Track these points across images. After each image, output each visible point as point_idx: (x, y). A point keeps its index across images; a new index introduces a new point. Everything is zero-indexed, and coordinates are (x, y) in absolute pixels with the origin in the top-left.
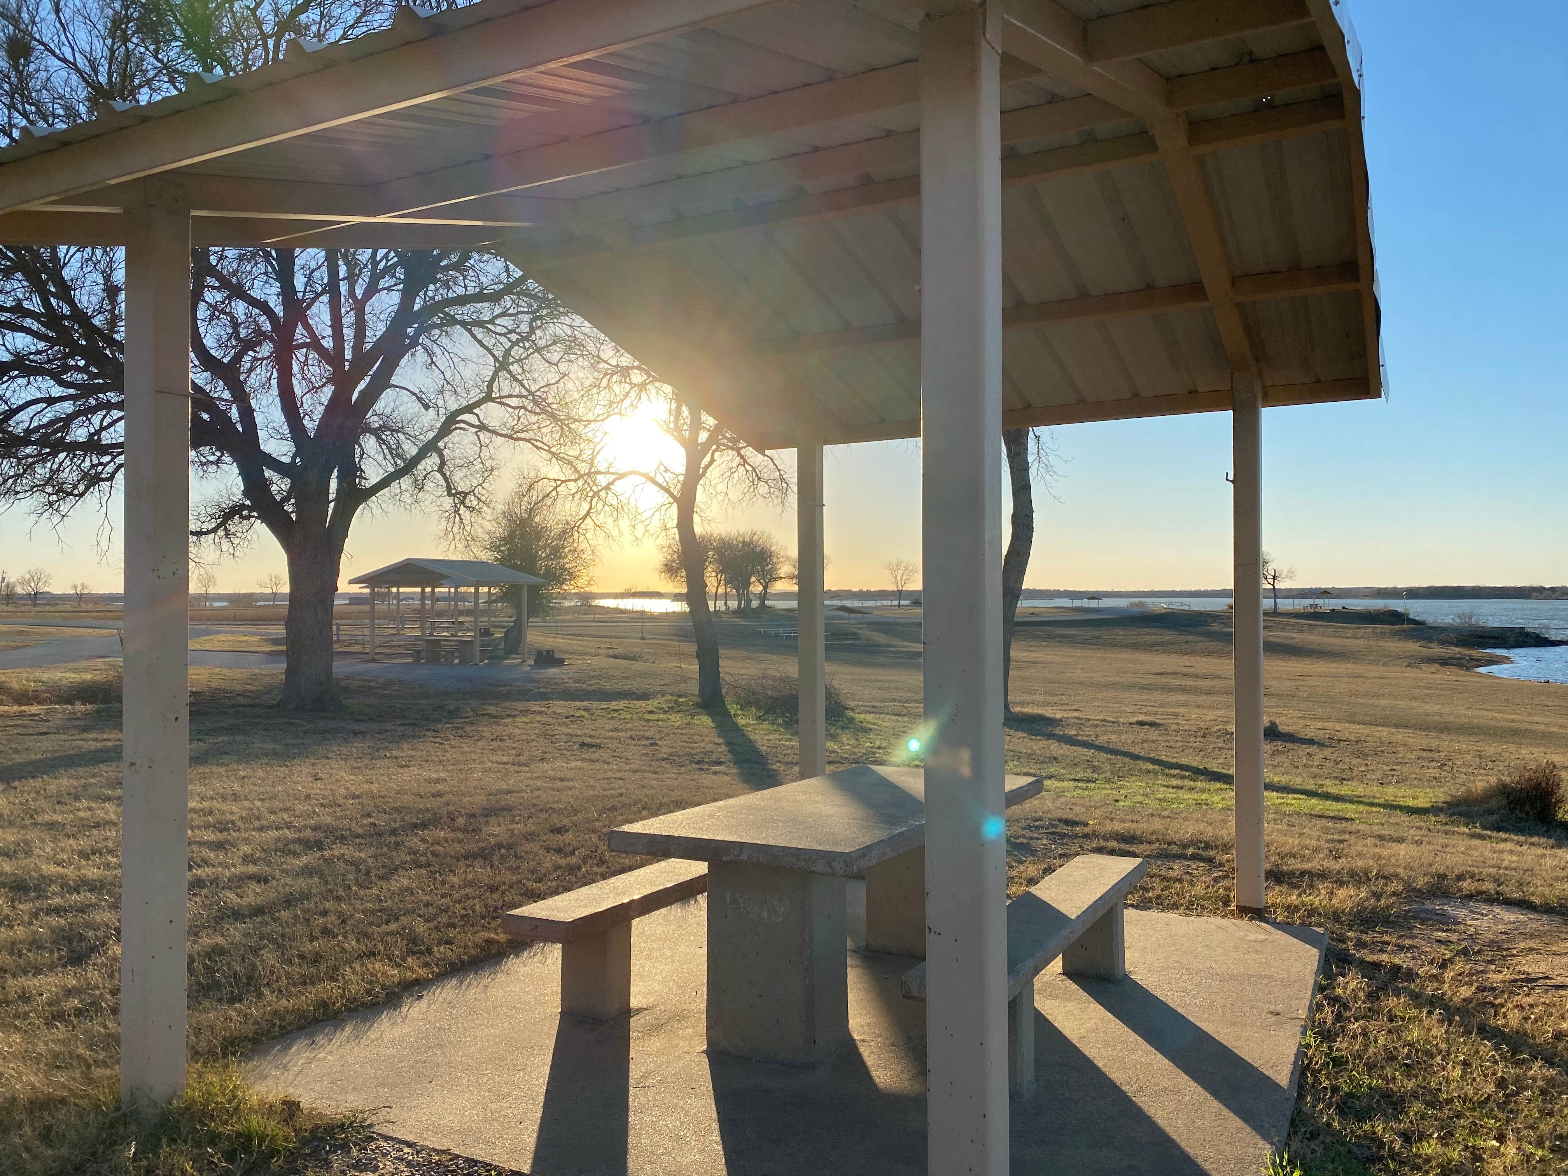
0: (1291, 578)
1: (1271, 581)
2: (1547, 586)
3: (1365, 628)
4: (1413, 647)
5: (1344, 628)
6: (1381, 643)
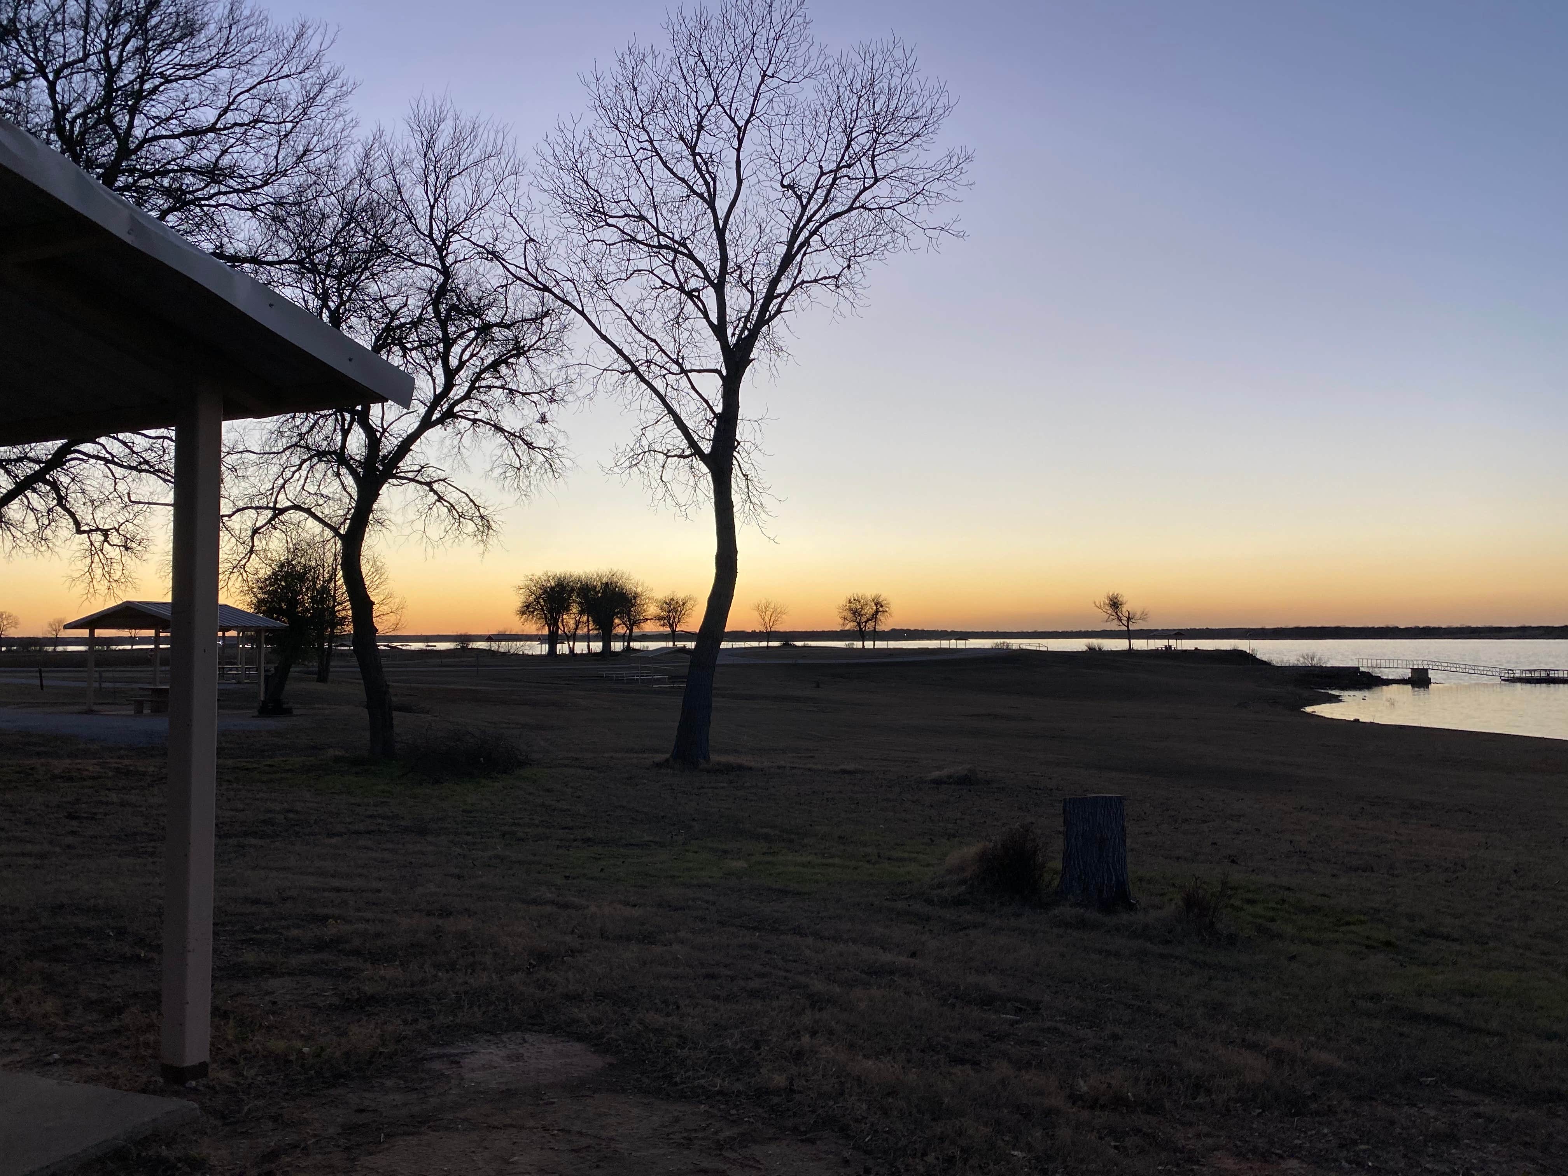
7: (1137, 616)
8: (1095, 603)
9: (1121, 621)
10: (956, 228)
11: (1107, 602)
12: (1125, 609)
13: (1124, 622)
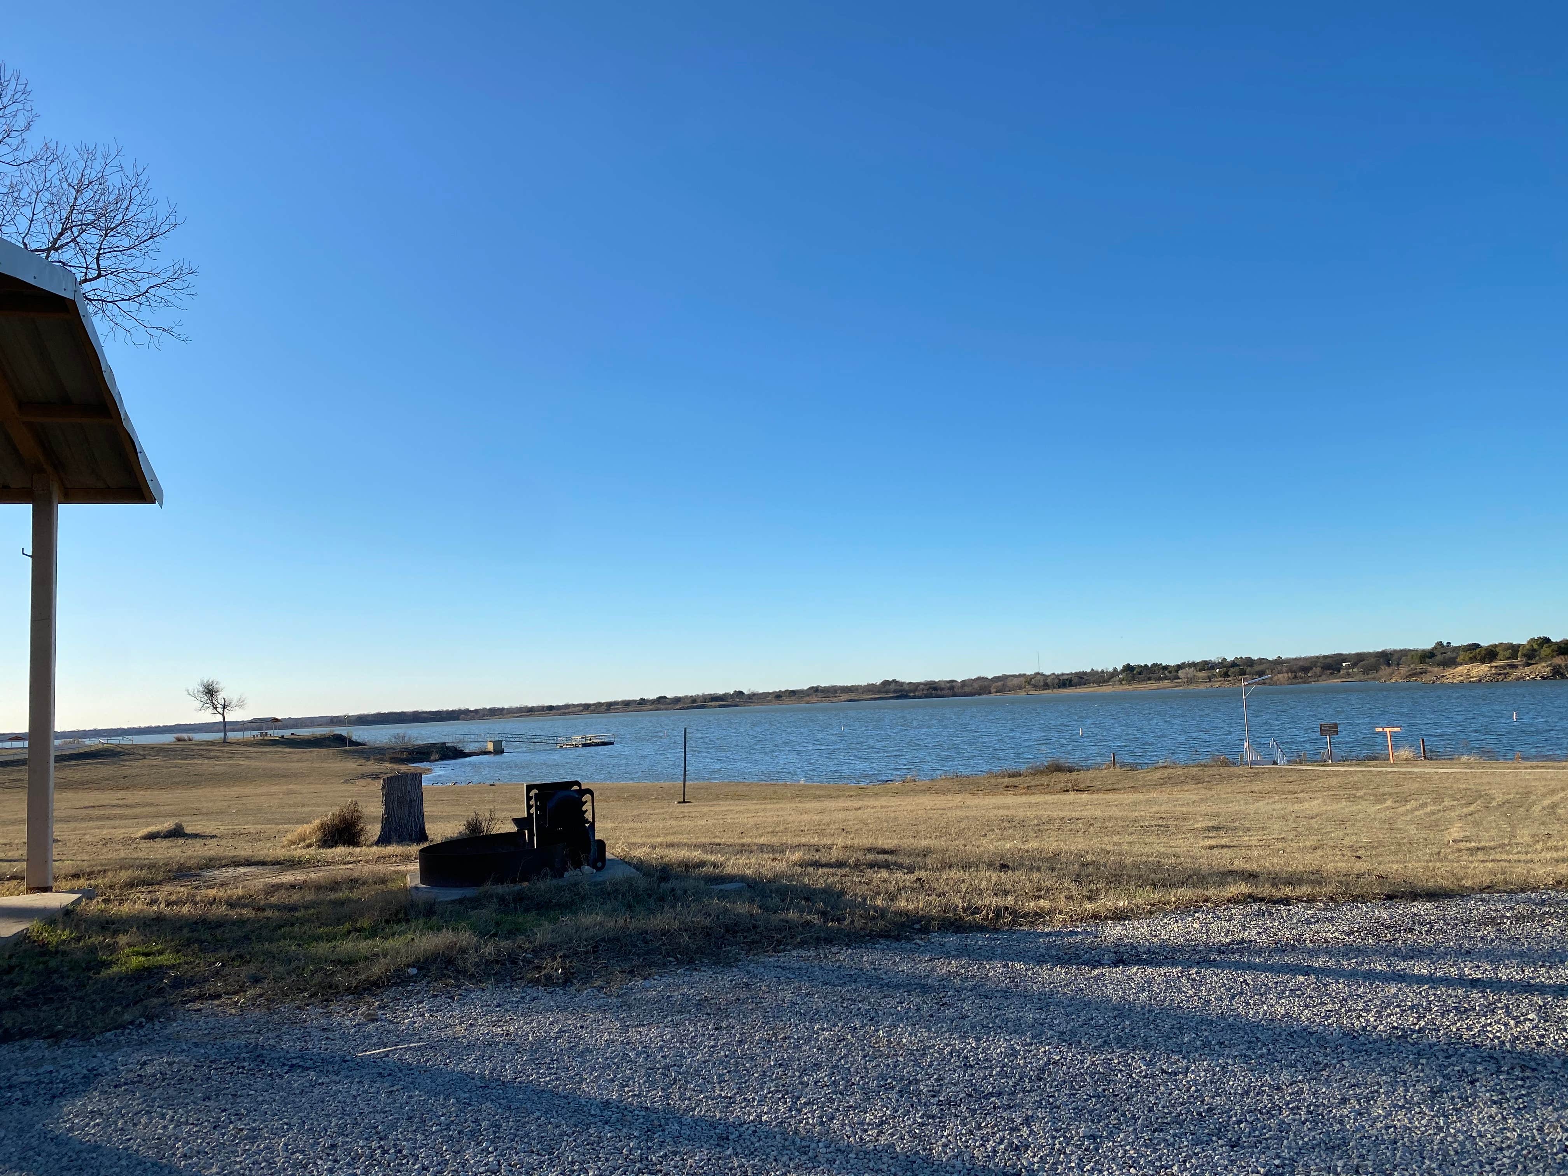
0: (241, 707)
1: (220, 710)
2: (472, 709)
3: (311, 752)
4: (352, 765)
5: (290, 753)
6: (325, 765)
7: (233, 704)
8: (187, 690)
9: (216, 708)
10: (176, 330)
11: (201, 689)
12: (220, 696)
13: (219, 710)
